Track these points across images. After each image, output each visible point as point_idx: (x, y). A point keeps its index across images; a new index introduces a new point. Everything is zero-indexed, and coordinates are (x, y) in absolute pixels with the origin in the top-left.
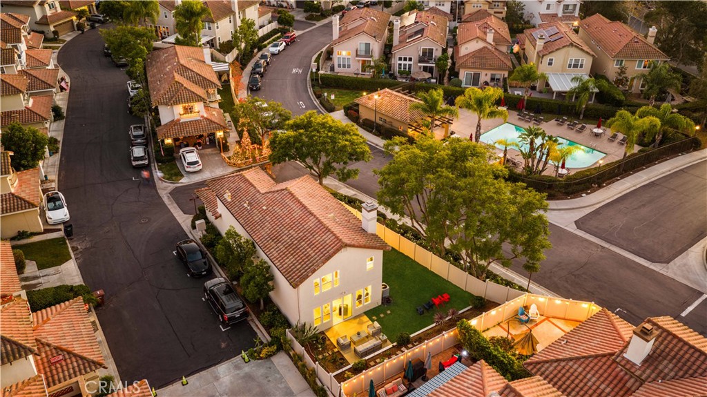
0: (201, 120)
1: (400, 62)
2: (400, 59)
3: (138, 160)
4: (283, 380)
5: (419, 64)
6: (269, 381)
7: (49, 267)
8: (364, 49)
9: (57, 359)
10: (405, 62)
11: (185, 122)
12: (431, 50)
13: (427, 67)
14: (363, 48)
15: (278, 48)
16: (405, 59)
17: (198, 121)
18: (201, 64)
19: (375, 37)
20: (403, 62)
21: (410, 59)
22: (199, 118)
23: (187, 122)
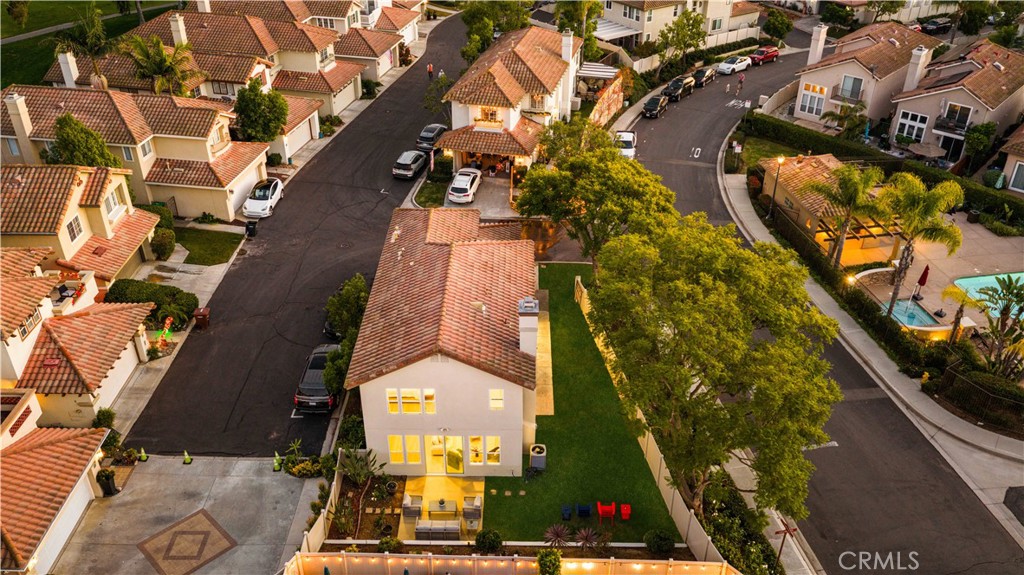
0: (500, 135)
1: (903, 121)
2: (905, 115)
3: (399, 169)
4: (291, 517)
5: (934, 131)
6: (275, 509)
7: (196, 264)
8: (850, 89)
9: (52, 362)
10: (913, 123)
11: (479, 132)
12: (965, 112)
13: (951, 139)
14: (849, 85)
15: (734, 66)
16: (914, 118)
17: (496, 134)
18: (553, 58)
19: (871, 70)
20: (908, 122)
21: (923, 120)
22: (501, 131)
23: (482, 132)
